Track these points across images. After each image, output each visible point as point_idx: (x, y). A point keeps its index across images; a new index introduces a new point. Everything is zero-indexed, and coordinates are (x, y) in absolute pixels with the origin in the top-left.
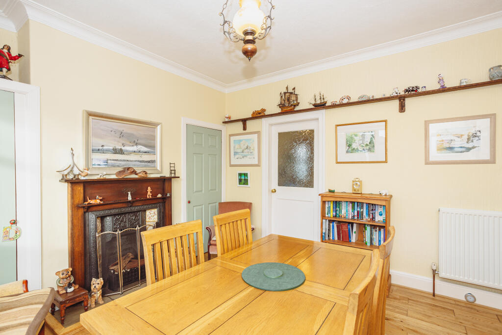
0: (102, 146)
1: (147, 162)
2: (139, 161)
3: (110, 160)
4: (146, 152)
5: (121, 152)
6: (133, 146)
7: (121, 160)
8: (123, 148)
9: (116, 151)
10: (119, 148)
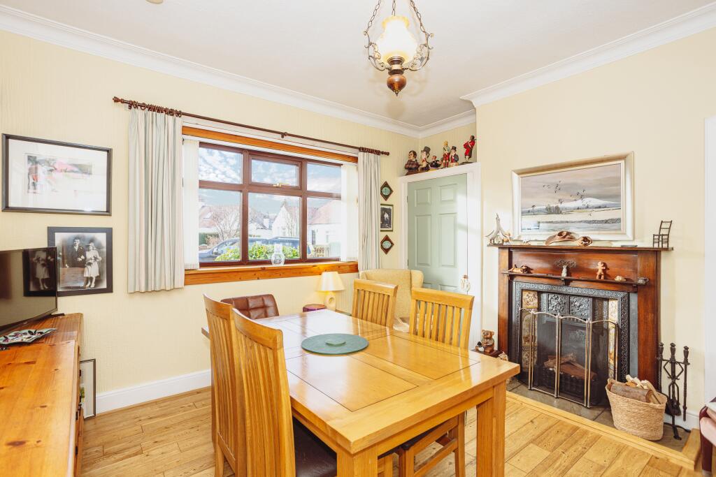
0: (533, 206)
1: (602, 222)
2: (586, 222)
3: (543, 222)
4: (600, 207)
5: (557, 211)
6: (575, 200)
7: (557, 222)
8: (560, 205)
9: (550, 211)
10: (555, 206)
